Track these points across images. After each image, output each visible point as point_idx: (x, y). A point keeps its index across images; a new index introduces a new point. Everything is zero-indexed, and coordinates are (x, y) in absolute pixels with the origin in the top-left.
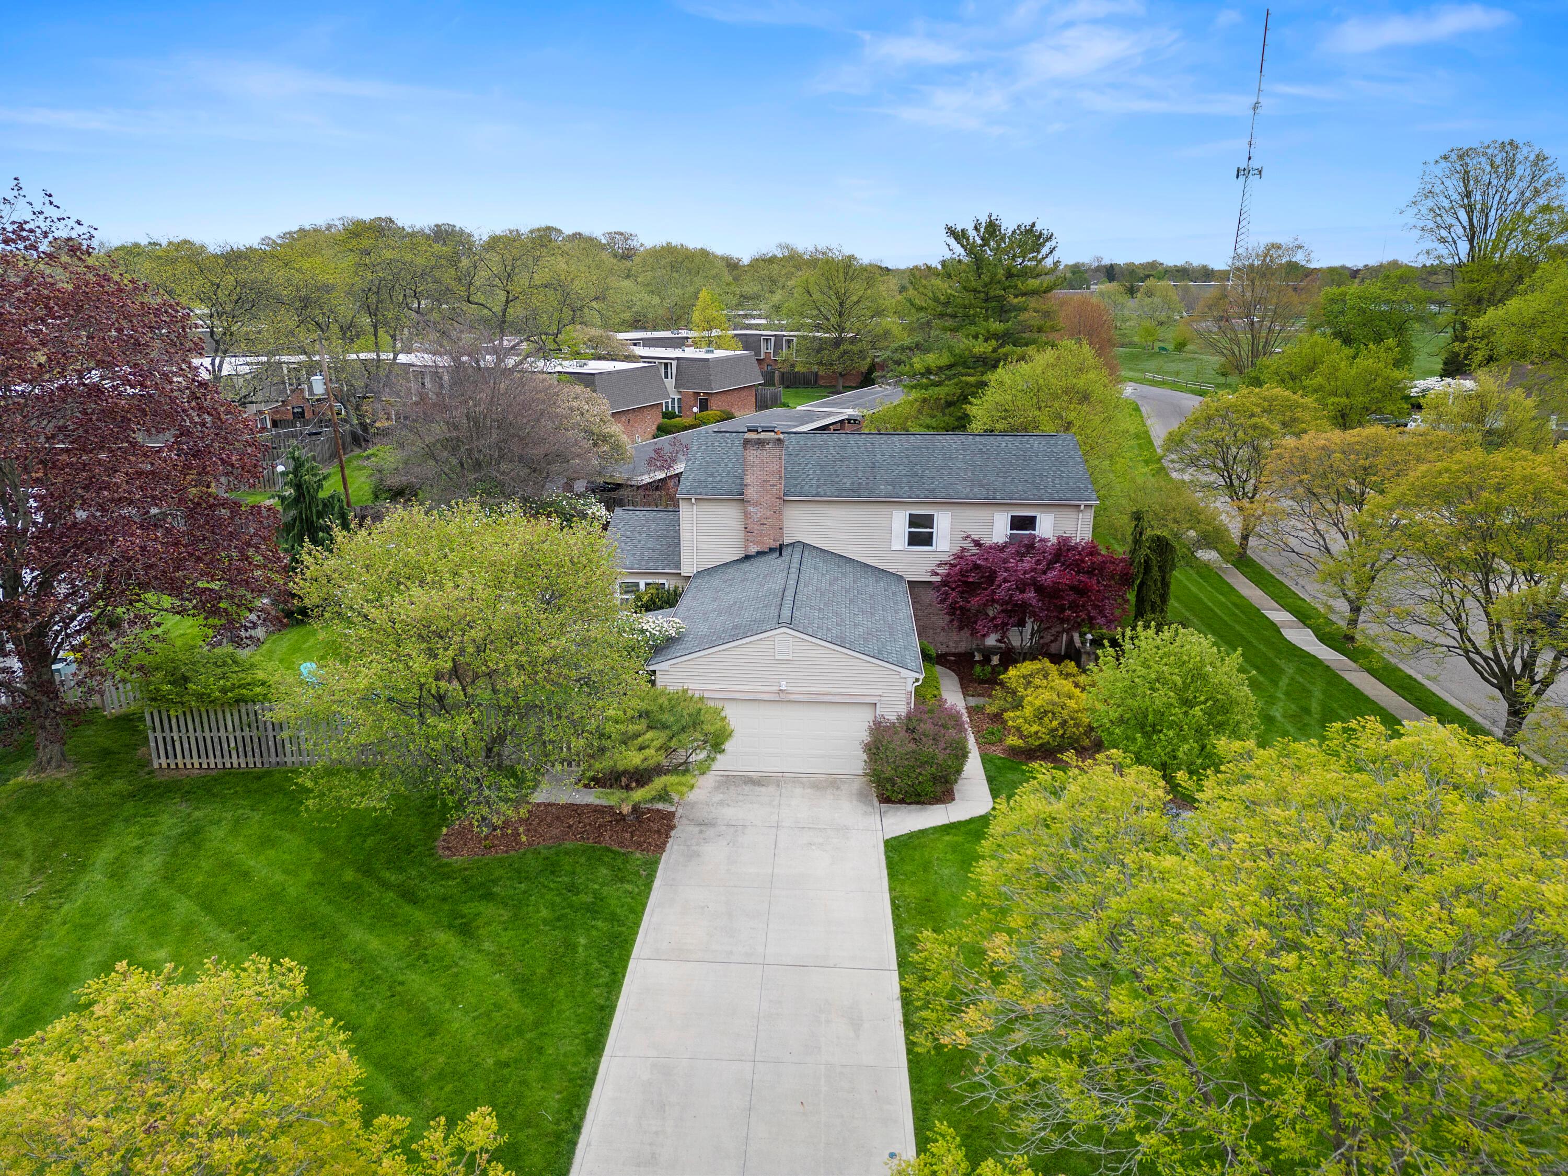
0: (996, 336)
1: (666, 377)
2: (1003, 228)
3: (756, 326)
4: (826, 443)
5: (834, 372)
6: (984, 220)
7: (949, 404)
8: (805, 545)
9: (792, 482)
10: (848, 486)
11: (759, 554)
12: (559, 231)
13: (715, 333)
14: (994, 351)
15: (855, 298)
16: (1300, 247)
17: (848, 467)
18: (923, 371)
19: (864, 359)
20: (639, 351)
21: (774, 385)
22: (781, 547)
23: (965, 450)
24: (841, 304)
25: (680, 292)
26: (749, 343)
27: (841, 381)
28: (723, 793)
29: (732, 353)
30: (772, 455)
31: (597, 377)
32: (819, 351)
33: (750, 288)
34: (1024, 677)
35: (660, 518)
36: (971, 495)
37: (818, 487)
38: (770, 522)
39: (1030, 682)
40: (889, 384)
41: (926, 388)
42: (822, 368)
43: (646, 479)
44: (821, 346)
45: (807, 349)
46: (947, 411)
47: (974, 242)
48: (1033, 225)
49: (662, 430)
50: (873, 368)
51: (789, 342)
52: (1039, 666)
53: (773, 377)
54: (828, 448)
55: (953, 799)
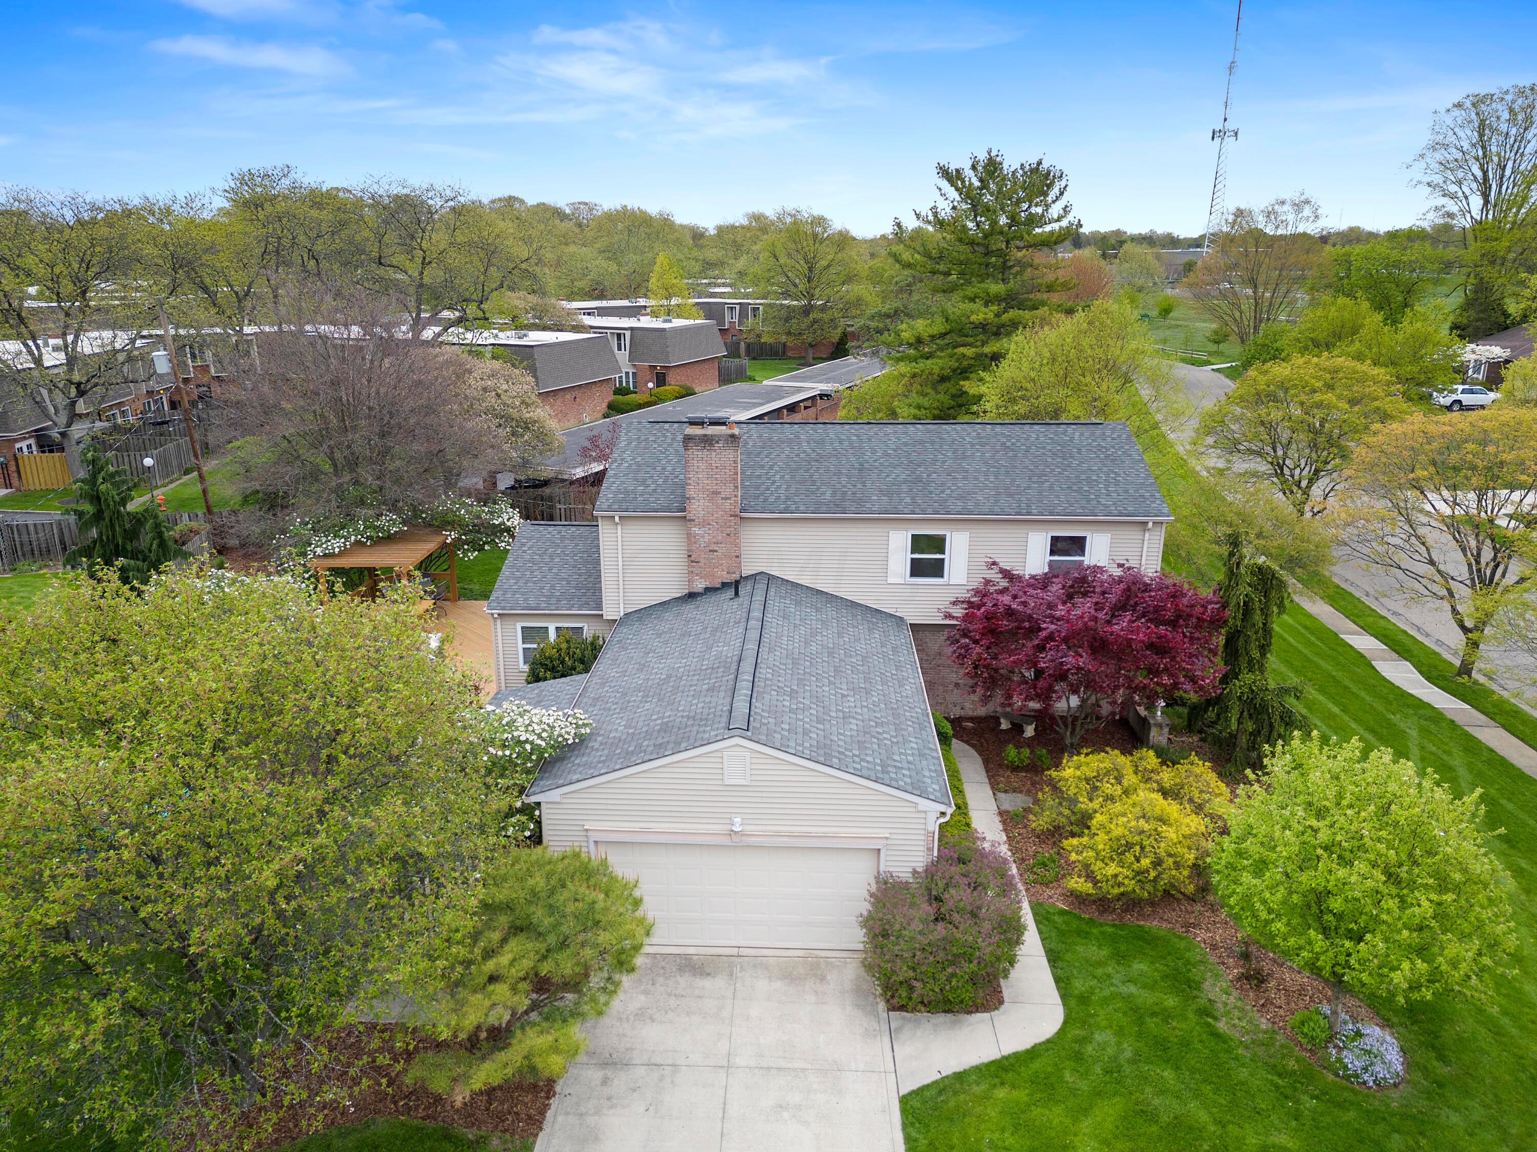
0: (998, 299)
1: (619, 349)
2: (1005, 166)
3: (721, 295)
4: (798, 437)
5: (803, 343)
6: (982, 156)
7: (943, 379)
8: (770, 578)
9: (752, 491)
10: (828, 496)
11: (708, 590)
12: (522, 202)
13: (674, 301)
14: (997, 315)
15: (824, 263)
16: (1307, 202)
17: (828, 470)
18: (912, 340)
19: (835, 328)
20: (588, 321)
21: (739, 357)
22: (737, 583)
23: (983, 445)
24: (810, 269)
25: (638, 258)
26: (710, 311)
27: (811, 352)
28: (646, 992)
29: (692, 322)
30: (723, 457)
31: (536, 349)
32: (787, 319)
33: (712, 254)
34: (1087, 780)
35: (580, 536)
36: (996, 509)
37: (788, 498)
38: (721, 549)
39: (1095, 788)
40: (865, 355)
41: (915, 360)
42: (791, 339)
43: (579, 473)
44: (789, 315)
45: (774, 318)
46: (940, 388)
47: (971, 184)
48: (1040, 163)
49: (614, 409)
50: (845, 338)
51: (755, 310)
52: (1107, 764)
53: (738, 349)
54: (799, 444)
55: (1001, 1002)
